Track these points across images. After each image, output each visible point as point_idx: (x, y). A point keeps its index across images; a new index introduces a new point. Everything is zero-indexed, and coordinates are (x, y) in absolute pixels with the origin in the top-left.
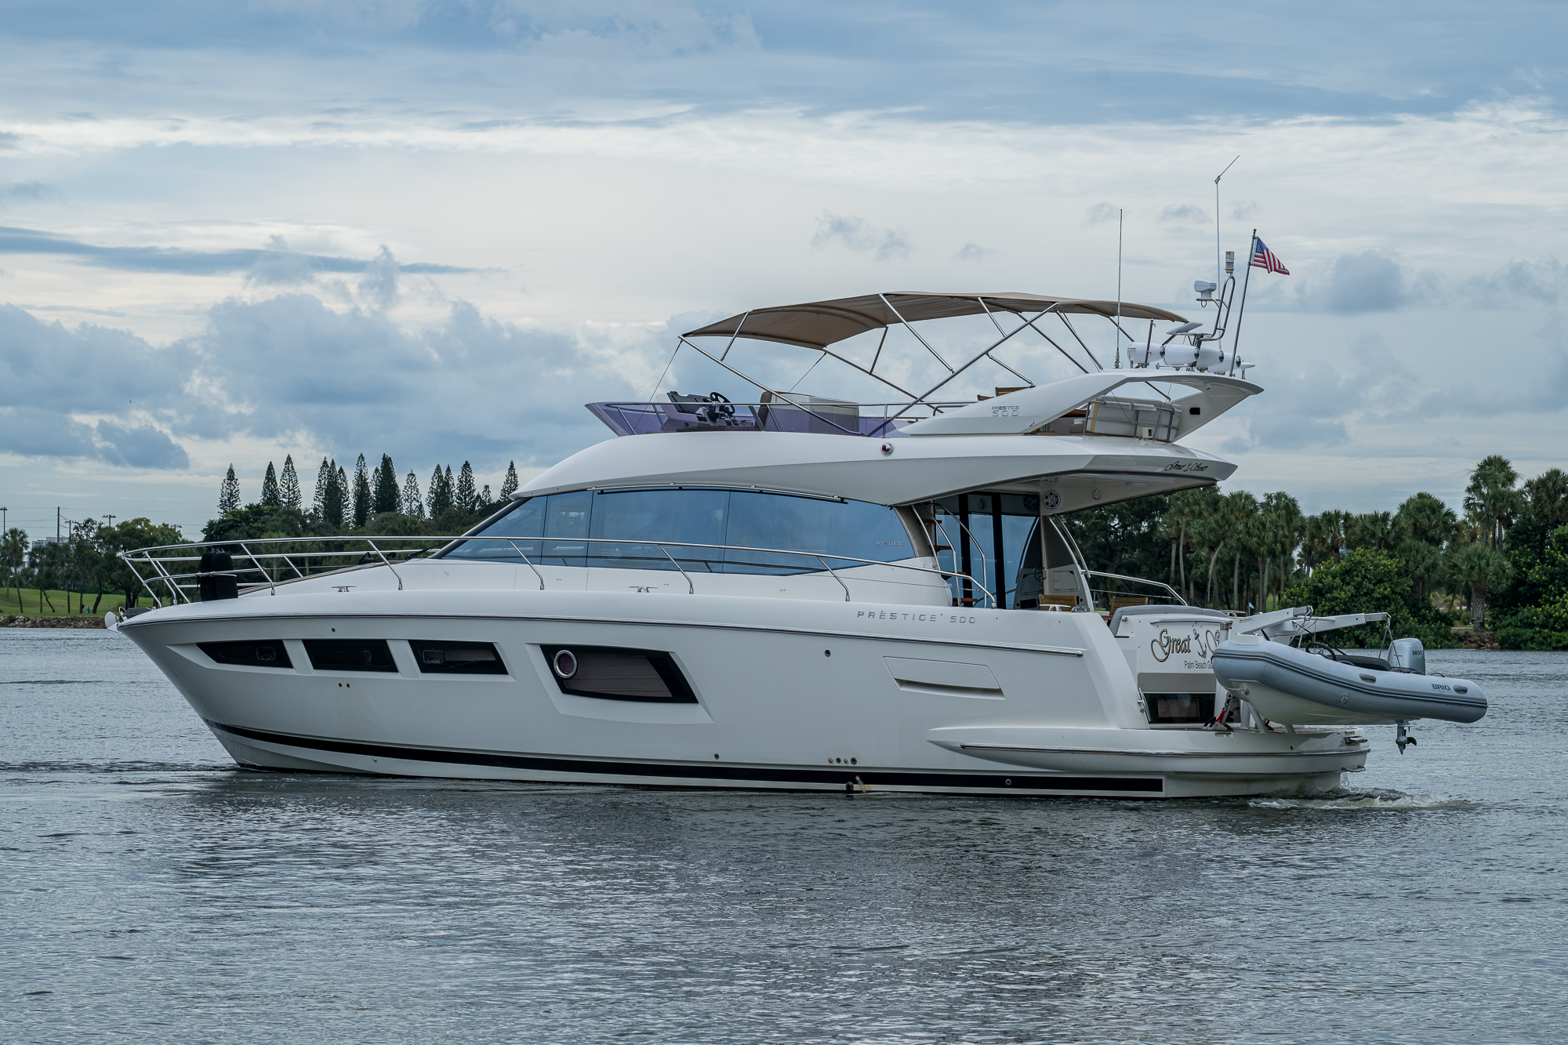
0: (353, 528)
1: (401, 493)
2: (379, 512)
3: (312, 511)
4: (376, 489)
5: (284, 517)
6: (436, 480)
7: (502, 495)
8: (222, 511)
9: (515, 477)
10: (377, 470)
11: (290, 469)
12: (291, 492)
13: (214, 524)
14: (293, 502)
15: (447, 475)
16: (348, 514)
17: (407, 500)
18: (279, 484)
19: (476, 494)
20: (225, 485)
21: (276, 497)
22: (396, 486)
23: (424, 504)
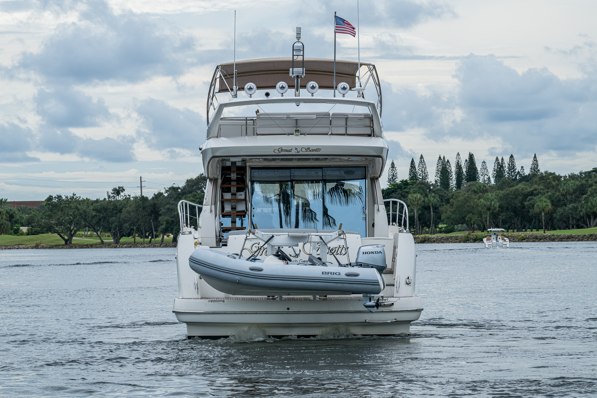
0: (456, 190)
1: (479, 171)
2: (467, 182)
3: (434, 182)
4: (466, 170)
5: (419, 186)
6: (496, 165)
7: (530, 171)
8: (389, 184)
9: (537, 162)
10: (466, 161)
11: (423, 161)
12: (423, 173)
13: (384, 191)
14: (424, 178)
15: (502, 162)
16: (452, 183)
17: (482, 175)
18: (417, 169)
19: (517, 171)
20: (390, 170)
21: (416, 176)
22: (476, 168)
23: (491, 177)
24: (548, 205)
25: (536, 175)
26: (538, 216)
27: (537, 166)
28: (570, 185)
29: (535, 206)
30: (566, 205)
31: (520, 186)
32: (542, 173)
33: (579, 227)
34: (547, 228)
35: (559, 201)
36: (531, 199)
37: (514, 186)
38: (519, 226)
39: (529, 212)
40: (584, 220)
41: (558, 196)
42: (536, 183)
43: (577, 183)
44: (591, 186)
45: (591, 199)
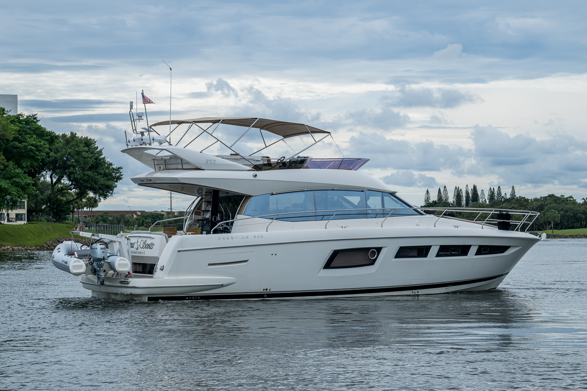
1: (479, 196)
2: (472, 202)
3: (452, 202)
4: (472, 195)
5: (443, 204)
6: (490, 192)
7: (510, 196)
8: (425, 202)
9: (514, 190)
10: (472, 189)
11: (446, 190)
12: (446, 197)
14: (446, 200)
15: (493, 190)
16: (463, 202)
17: (481, 198)
18: (442, 194)
19: (502, 196)
20: (426, 195)
21: (441, 198)
22: (478, 194)
23: (486, 199)
25: (513, 198)
27: (515, 193)
28: (534, 204)
29: (513, 217)
32: (517, 197)
37: (500, 205)
40: (542, 226)
42: (514, 203)
43: (539, 203)
44: (547, 205)
45: (547, 213)
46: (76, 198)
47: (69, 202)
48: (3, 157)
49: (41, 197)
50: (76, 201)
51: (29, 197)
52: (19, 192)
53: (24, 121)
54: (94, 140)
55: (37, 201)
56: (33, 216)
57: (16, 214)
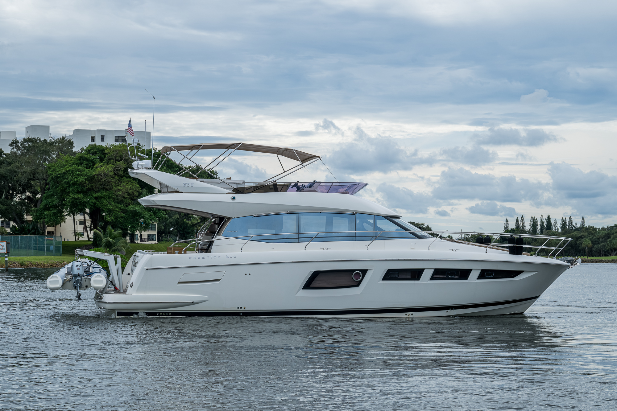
1: (553, 225)
2: (546, 230)
3: (528, 229)
4: (546, 224)
5: (521, 231)
6: (562, 221)
7: (580, 225)
8: (504, 230)
10: (546, 219)
11: (523, 219)
12: (523, 225)
13: (502, 234)
14: (523, 228)
15: (565, 220)
16: (538, 229)
17: (554, 227)
18: (520, 223)
19: (573, 225)
20: (505, 223)
21: (519, 226)
22: (551, 223)
23: (559, 228)
24: (590, 244)
25: (583, 227)
26: (584, 249)
27: (584, 223)
28: (602, 233)
29: (583, 244)
30: (599, 244)
31: (575, 233)
32: (586, 227)
33: (606, 255)
34: (589, 256)
35: (596, 241)
36: (580, 240)
37: (571, 233)
38: (574, 254)
39: (579, 247)
40: (609, 252)
41: (595, 239)
42: (583, 231)
43: (606, 232)
44: (613, 234)
45: (613, 241)
46: (200, 222)
47: (194, 225)
48: (138, 186)
49: (169, 220)
50: (200, 224)
51: (159, 220)
52: (151, 215)
53: (156, 155)
54: (216, 172)
55: (166, 224)
56: (162, 237)
57: (148, 235)
